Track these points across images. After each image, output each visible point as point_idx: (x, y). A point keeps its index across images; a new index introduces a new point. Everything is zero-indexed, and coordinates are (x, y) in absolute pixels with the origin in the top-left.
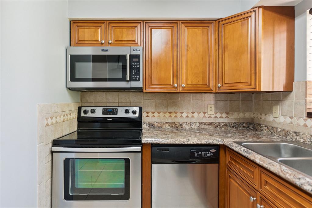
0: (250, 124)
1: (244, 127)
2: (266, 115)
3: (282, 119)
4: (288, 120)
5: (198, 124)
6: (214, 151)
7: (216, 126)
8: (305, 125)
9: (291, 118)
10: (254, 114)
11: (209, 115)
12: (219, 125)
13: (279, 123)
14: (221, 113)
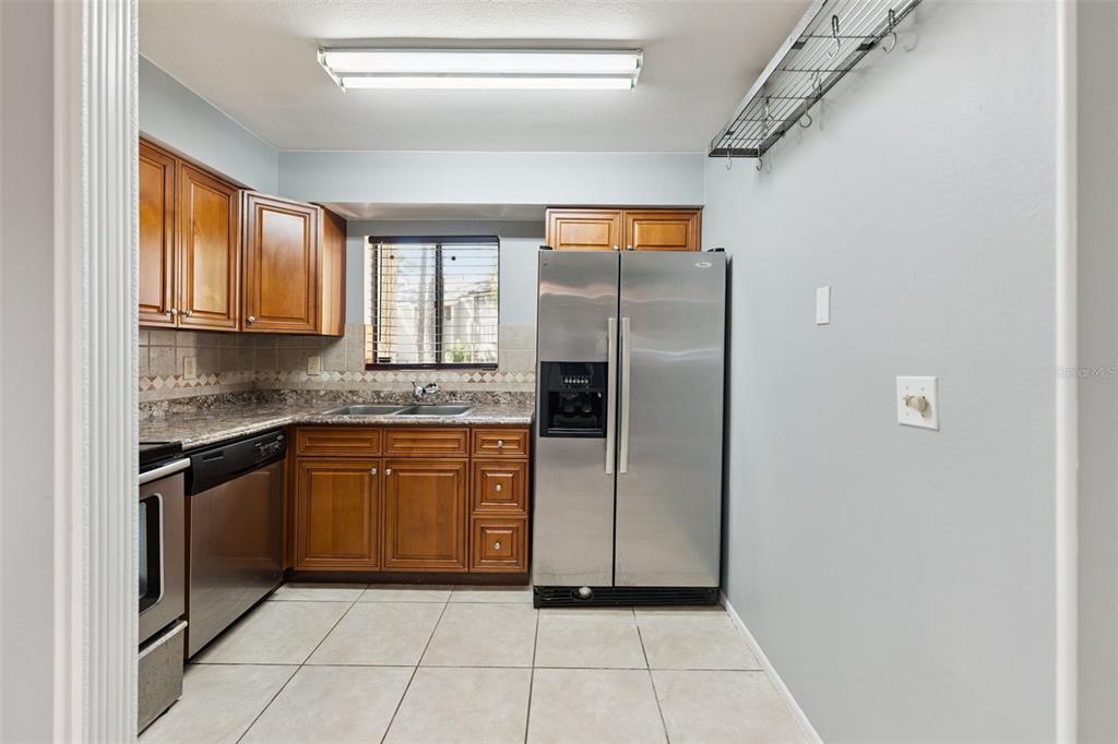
0: (252, 392)
1: (244, 400)
2: (290, 373)
3: (325, 376)
4: (337, 376)
5: (165, 404)
6: (280, 438)
7: (200, 404)
8: (364, 380)
9: (342, 373)
10: (257, 373)
11: (186, 382)
12: (206, 402)
13: (319, 384)
14: (208, 375)
